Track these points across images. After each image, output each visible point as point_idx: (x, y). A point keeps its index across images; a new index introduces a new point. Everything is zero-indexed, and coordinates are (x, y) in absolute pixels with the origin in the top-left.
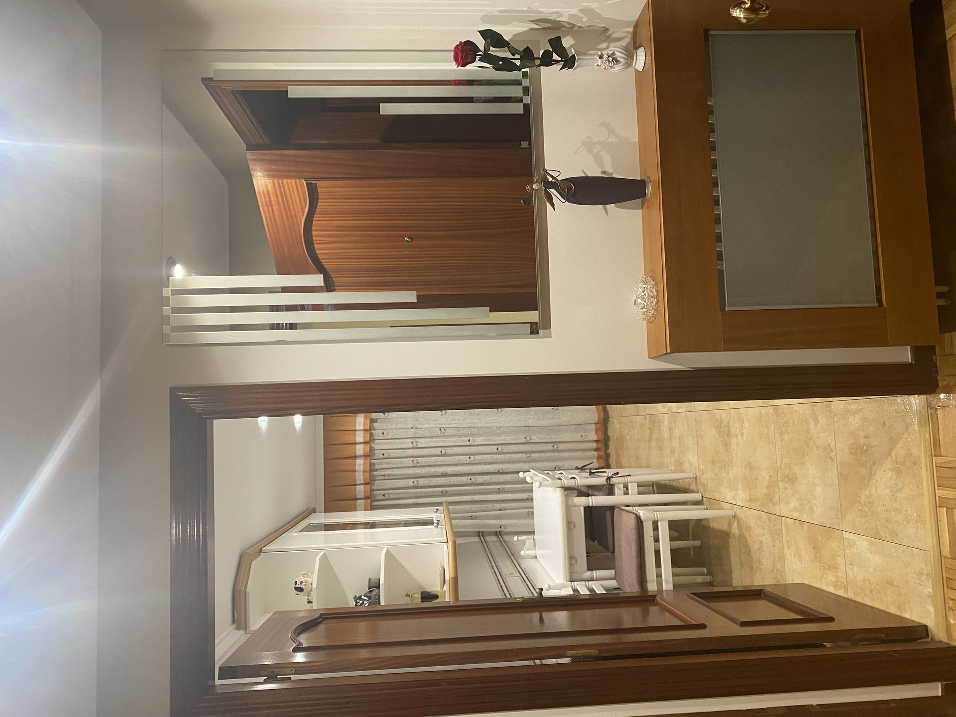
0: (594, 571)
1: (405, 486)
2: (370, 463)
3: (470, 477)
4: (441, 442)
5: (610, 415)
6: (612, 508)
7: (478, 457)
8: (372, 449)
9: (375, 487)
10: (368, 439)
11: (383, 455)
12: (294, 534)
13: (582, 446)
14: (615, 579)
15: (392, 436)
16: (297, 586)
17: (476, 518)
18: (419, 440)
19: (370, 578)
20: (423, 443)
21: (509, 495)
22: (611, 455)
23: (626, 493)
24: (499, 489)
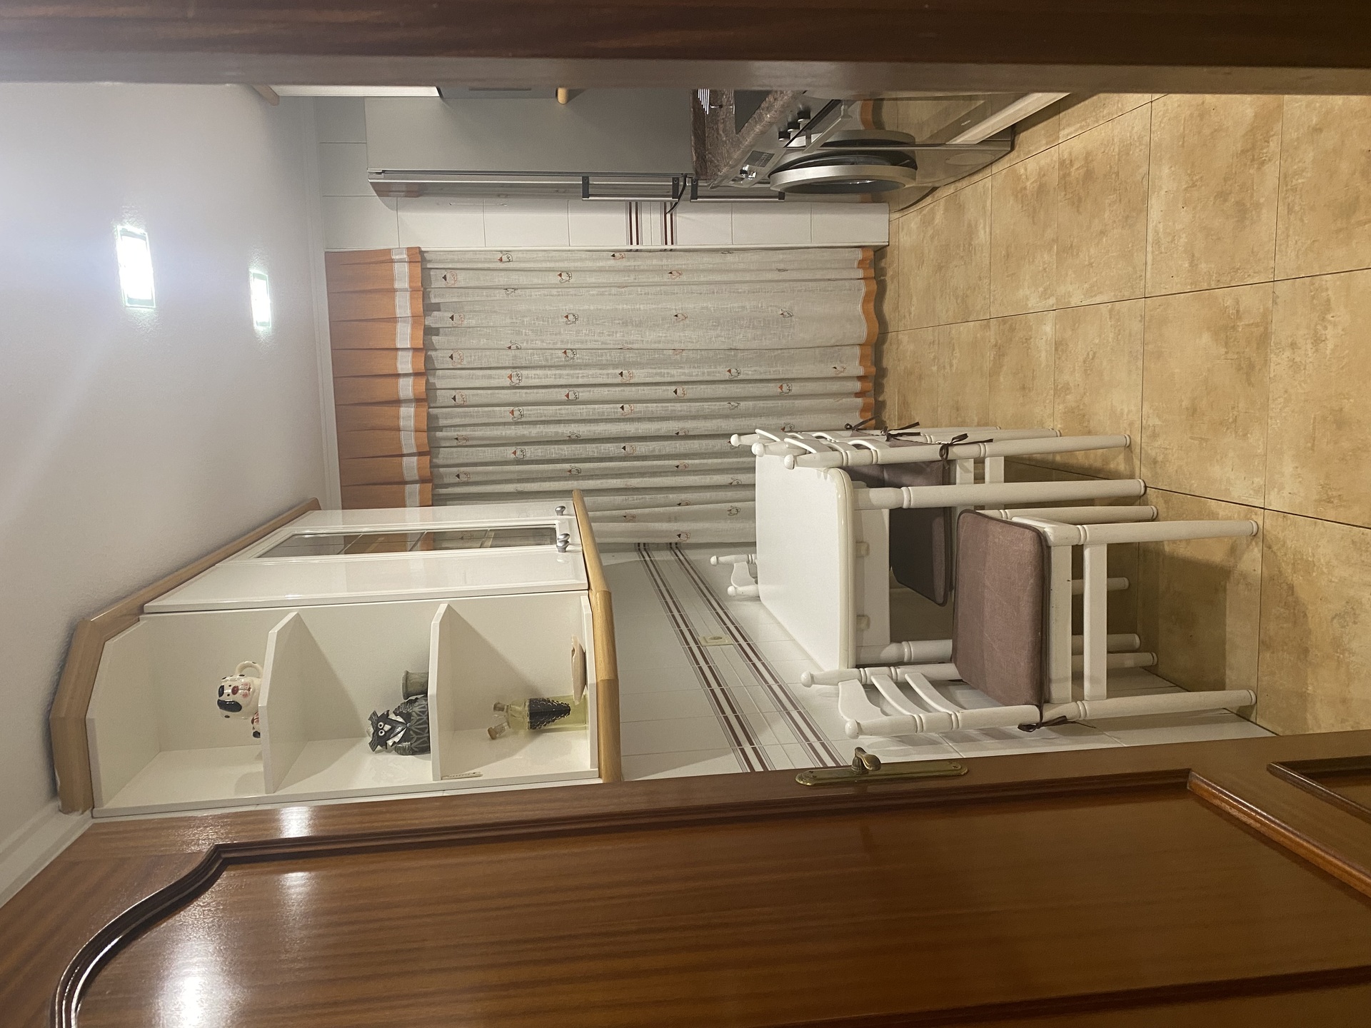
0: (903, 643)
1: (499, 459)
2: (428, 413)
3: (623, 445)
4: (566, 376)
5: (890, 329)
6: (946, 512)
7: (639, 407)
8: (430, 389)
9: (439, 461)
10: (421, 368)
11: (454, 398)
12: (246, 562)
13: (835, 387)
14: (950, 661)
15: (469, 363)
16: (224, 698)
17: (633, 518)
18: (525, 372)
19: (407, 673)
20: (531, 377)
21: (696, 478)
22: (888, 403)
23: (979, 478)
24: (677, 467)
